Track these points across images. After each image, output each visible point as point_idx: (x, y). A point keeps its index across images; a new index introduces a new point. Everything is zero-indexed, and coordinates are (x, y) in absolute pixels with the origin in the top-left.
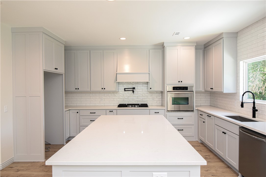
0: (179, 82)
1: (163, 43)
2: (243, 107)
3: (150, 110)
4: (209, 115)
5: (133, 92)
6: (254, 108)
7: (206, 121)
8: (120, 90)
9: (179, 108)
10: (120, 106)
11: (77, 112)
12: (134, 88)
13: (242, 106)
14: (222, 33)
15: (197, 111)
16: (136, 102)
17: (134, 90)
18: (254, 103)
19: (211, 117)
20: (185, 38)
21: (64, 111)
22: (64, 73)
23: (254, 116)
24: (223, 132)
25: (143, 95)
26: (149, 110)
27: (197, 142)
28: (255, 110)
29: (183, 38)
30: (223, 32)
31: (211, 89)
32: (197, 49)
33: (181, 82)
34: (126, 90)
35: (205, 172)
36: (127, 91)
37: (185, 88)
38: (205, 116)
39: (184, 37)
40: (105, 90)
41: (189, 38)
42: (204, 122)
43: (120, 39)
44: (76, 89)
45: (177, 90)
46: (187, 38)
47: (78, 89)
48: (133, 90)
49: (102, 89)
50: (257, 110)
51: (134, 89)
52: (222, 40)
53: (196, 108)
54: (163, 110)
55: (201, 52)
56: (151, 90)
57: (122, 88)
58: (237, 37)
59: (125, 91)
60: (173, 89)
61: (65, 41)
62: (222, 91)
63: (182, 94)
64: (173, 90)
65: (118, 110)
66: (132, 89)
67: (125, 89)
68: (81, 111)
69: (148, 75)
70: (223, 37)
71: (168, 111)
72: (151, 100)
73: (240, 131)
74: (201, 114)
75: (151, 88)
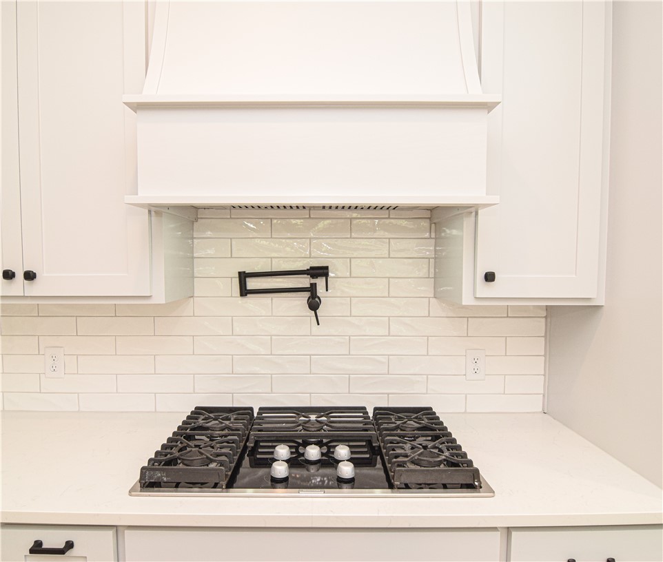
5: (314, 305)
12: (320, 272)
17: (321, 291)
34: (252, 284)
36: (266, 299)
48: (312, 289)
51: (320, 282)
59: (244, 292)
66: (305, 281)
67: (243, 277)
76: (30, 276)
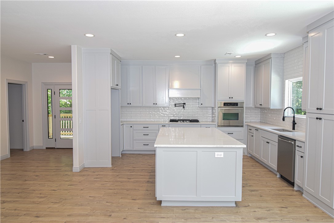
0: (230, 98)
1: (215, 60)
2: (284, 121)
3: (202, 125)
4: (257, 129)
5: (184, 107)
6: (294, 121)
7: (254, 135)
8: (170, 106)
9: (229, 123)
10: (172, 121)
11: (131, 127)
12: (185, 104)
13: (284, 119)
14: (271, 53)
15: (246, 126)
16: (186, 117)
18: (294, 117)
19: (258, 131)
20: (236, 57)
22: (121, 88)
23: (294, 129)
24: (267, 142)
25: (194, 111)
26: (200, 125)
27: (246, 156)
28: (294, 123)
29: (235, 57)
31: (260, 105)
32: (248, 65)
33: (232, 98)
34: (176, 105)
36: (178, 107)
37: (236, 104)
38: (253, 130)
41: (240, 56)
42: (252, 136)
43: (174, 56)
44: (128, 104)
45: (227, 105)
46: (238, 57)
49: (154, 104)
50: (296, 124)
51: (184, 105)
52: (271, 60)
53: (246, 124)
54: (214, 125)
55: (252, 68)
56: (202, 105)
57: (173, 103)
58: (284, 57)
59: (175, 106)
60: (224, 105)
61: (121, 58)
62: (270, 107)
63: (233, 110)
65: (170, 125)
66: (183, 105)
67: (175, 104)
68: (134, 125)
69: (200, 91)
70: (271, 57)
71: (218, 126)
72: (201, 116)
73: (278, 139)
74: (250, 128)
75: (202, 104)
76: (156, 104)
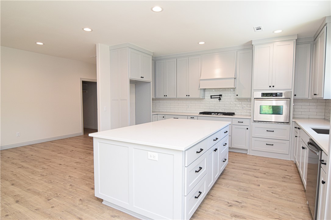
0: (270, 87)
1: (251, 41)
3: (233, 119)
4: (299, 128)
5: (220, 99)
7: (298, 135)
8: (206, 97)
12: (221, 95)
15: (294, 123)
17: (221, 98)
19: (300, 130)
21: (151, 115)
22: (151, 81)
24: (302, 147)
25: (231, 103)
26: (231, 119)
27: (291, 162)
29: (273, 32)
30: (325, 16)
31: (314, 94)
33: (273, 86)
34: (212, 97)
35: (267, 188)
36: (214, 99)
39: (275, 31)
40: (189, 97)
41: (281, 31)
42: (296, 136)
43: (198, 43)
44: (164, 96)
45: (267, 96)
46: (278, 31)
47: (166, 96)
49: (187, 96)
51: (221, 97)
52: (326, 27)
53: (294, 120)
54: (249, 120)
56: (237, 97)
57: (208, 95)
59: (211, 98)
61: (153, 53)
62: (322, 97)
64: (262, 96)
65: (199, 117)
66: (219, 97)
67: (211, 96)
68: (166, 115)
69: (234, 79)
70: (327, 23)
71: (254, 121)
72: (240, 108)
74: (296, 127)
75: (237, 95)
76: (189, 96)
